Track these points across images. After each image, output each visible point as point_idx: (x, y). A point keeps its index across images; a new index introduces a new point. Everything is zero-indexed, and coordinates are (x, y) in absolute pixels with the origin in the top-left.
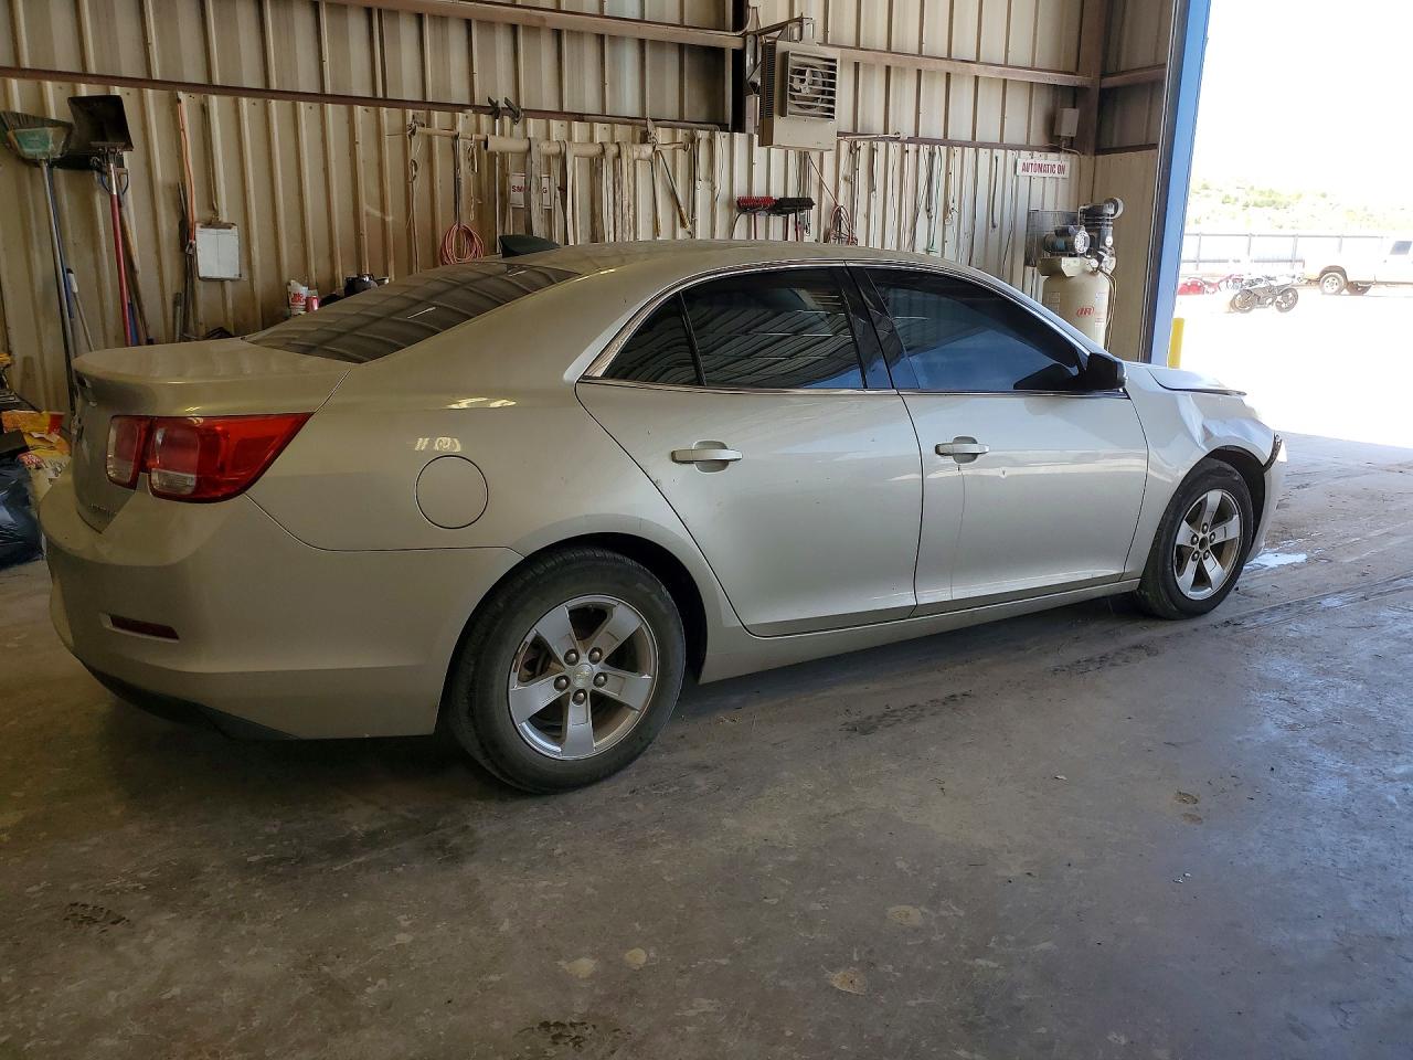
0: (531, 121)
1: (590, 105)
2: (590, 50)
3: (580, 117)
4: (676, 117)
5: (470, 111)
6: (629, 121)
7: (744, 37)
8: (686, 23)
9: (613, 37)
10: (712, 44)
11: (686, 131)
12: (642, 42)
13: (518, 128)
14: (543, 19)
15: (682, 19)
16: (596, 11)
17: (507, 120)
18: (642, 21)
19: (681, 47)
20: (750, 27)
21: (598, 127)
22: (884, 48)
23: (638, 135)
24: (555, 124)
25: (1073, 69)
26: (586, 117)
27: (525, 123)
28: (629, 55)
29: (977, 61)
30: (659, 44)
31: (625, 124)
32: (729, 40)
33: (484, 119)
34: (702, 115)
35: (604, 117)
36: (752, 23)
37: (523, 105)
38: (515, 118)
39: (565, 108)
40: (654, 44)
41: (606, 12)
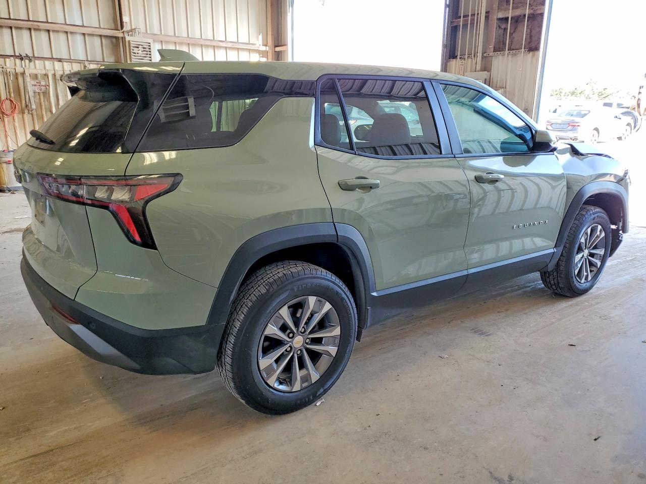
0: (37, 62)
1: (65, 55)
2: (63, 37)
3: (60, 60)
4: (102, 60)
5: (12, 58)
6: (81, 62)
7: (123, 32)
8: (102, 27)
9: (72, 33)
10: (110, 35)
12: (84, 34)
13: (32, 64)
14: (38, 26)
15: (100, 26)
16: (63, 22)
17: (27, 61)
18: (83, 26)
19: (101, 36)
20: (124, 29)
21: (65, 64)
22: (173, 35)
23: (83, 67)
24: (47, 63)
25: (265, 45)
27: (34, 62)
28: (79, 38)
29: (213, 40)
31: (79, 63)
32: (119, 34)
33: (18, 61)
34: (112, 60)
35: (70, 61)
36: (126, 28)
37: (36, 55)
38: (30, 60)
39: (54, 57)
40: (89, 35)
41: (68, 23)
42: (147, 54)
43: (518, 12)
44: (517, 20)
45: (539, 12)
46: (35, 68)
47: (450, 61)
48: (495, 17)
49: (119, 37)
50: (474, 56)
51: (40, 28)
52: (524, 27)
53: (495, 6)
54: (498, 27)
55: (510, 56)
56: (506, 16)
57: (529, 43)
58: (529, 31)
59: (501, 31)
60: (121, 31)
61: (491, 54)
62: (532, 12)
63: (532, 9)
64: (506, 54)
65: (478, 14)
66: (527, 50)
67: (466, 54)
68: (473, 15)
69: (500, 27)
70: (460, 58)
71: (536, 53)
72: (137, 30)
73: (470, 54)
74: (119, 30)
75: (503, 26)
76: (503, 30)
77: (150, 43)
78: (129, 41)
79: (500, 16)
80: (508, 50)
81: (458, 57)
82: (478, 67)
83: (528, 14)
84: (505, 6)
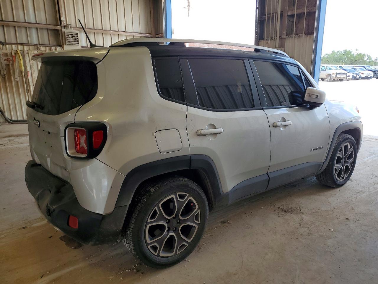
0: (7, 46)
1: (25, 41)
2: (23, 30)
3: (22, 44)
4: (48, 44)
6: (35, 45)
7: (61, 27)
8: (48, 24)
9: (29, 28)
10: (53, 29)
11: (50, 47)
12: (37, 28)
13: (4, 47)
14: (8, 24)
15: (47, 23)
16: (24, 21)
17: (1, 45)
18: (36, 23)
19: (47, 29)
20: (62, 25)
21: (25, 46)
22: (93, 28)
23: (36, 48)
24: (14, 46)
25: (150, 33)
26: (23, 44)
28: (34, 31)
29: (118, 31)
30: (41, 29)
31: (34, 46)
32: (59, 28)
34: (55, 44)
35: (28, 44)
36: (63, 24)
37: (7, 42)
38: (3, 45)
39: (18, 42)
40: (40, 29)
41: (27, 22)
42: (76, 40)
43: (300, 11)
44: (300, 16)
45: (313, 11)
46: (6, 49)
47: (260, 42)
48: (287, 15)
49: (59, 30)
50: (275, 38)
51: (10, 25)
52: (304, 20)
53: (286, 8)
54: (288, 21)
55: (296, 38)
56: (293, 13)
57: (307, 30)
58: (307, 23)
59: (290, 23)
60: (60, 26)
61: (285, 37)
62: (308, 11)
63: (309, 9)
64: (294, 37)
65: (276, 13)
66: (306, 34)
67: (270, 37)
68: (273, 13)
69: (289, 21)
70: (266, 40)
71: (312, 36)
72: (69, 25)
73: (272, 37)
74: (59, 26)
75: (291, 20)
76: (291, 22)
77: (77, 33)
78: (64, 32)
79: (289, 13)
80: (295, 35)
81: (265, 39)
82: (277, 45)
83: (306, 13)
84: (292, 8)
